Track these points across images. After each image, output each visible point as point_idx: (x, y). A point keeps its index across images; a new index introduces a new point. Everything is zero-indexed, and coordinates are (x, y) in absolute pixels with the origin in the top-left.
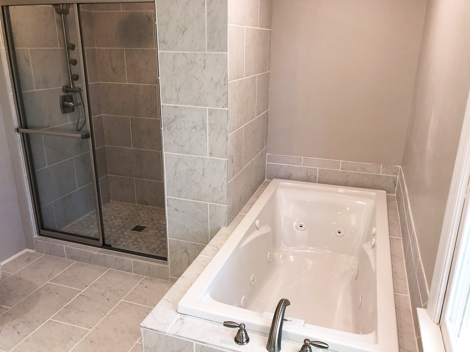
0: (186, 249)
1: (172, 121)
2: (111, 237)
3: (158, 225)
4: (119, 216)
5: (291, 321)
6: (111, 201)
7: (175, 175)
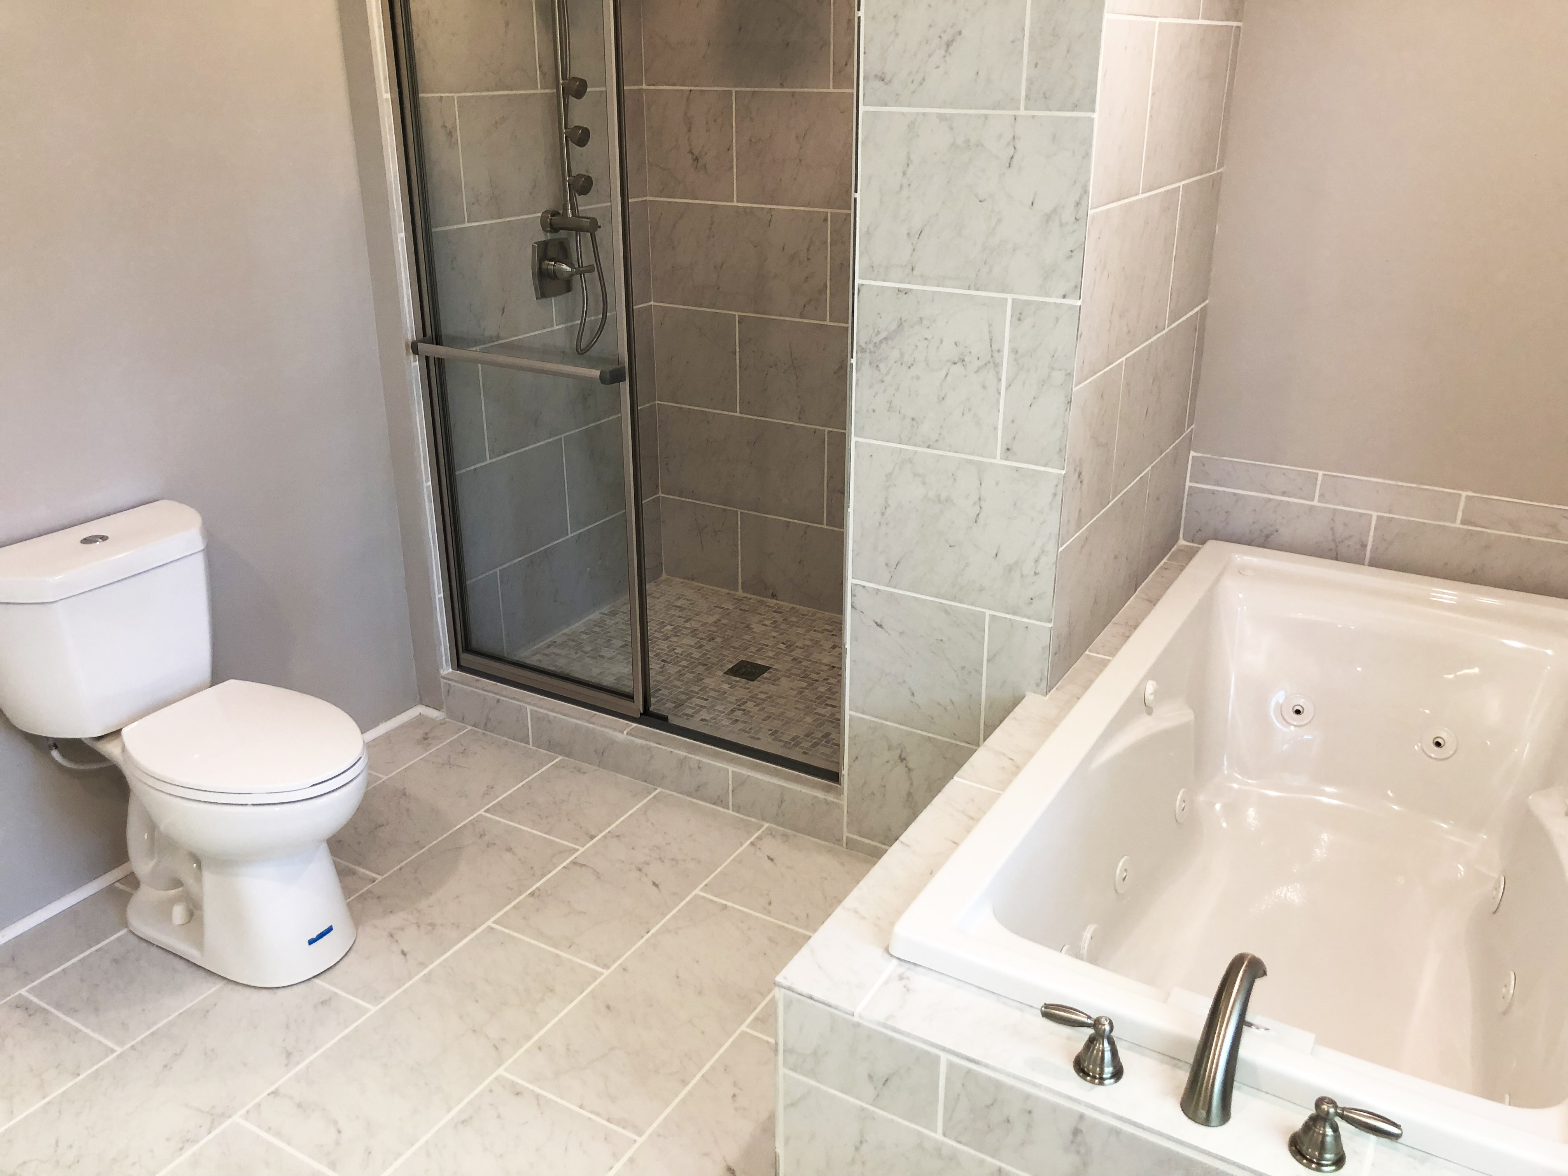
0: (902, 751)
1: (886, 339)
2: (664, 691)
3: (805, 663)
4: (688, 625)
5: (1267, 1029)
6: (664, 576)
7: (883, 514)
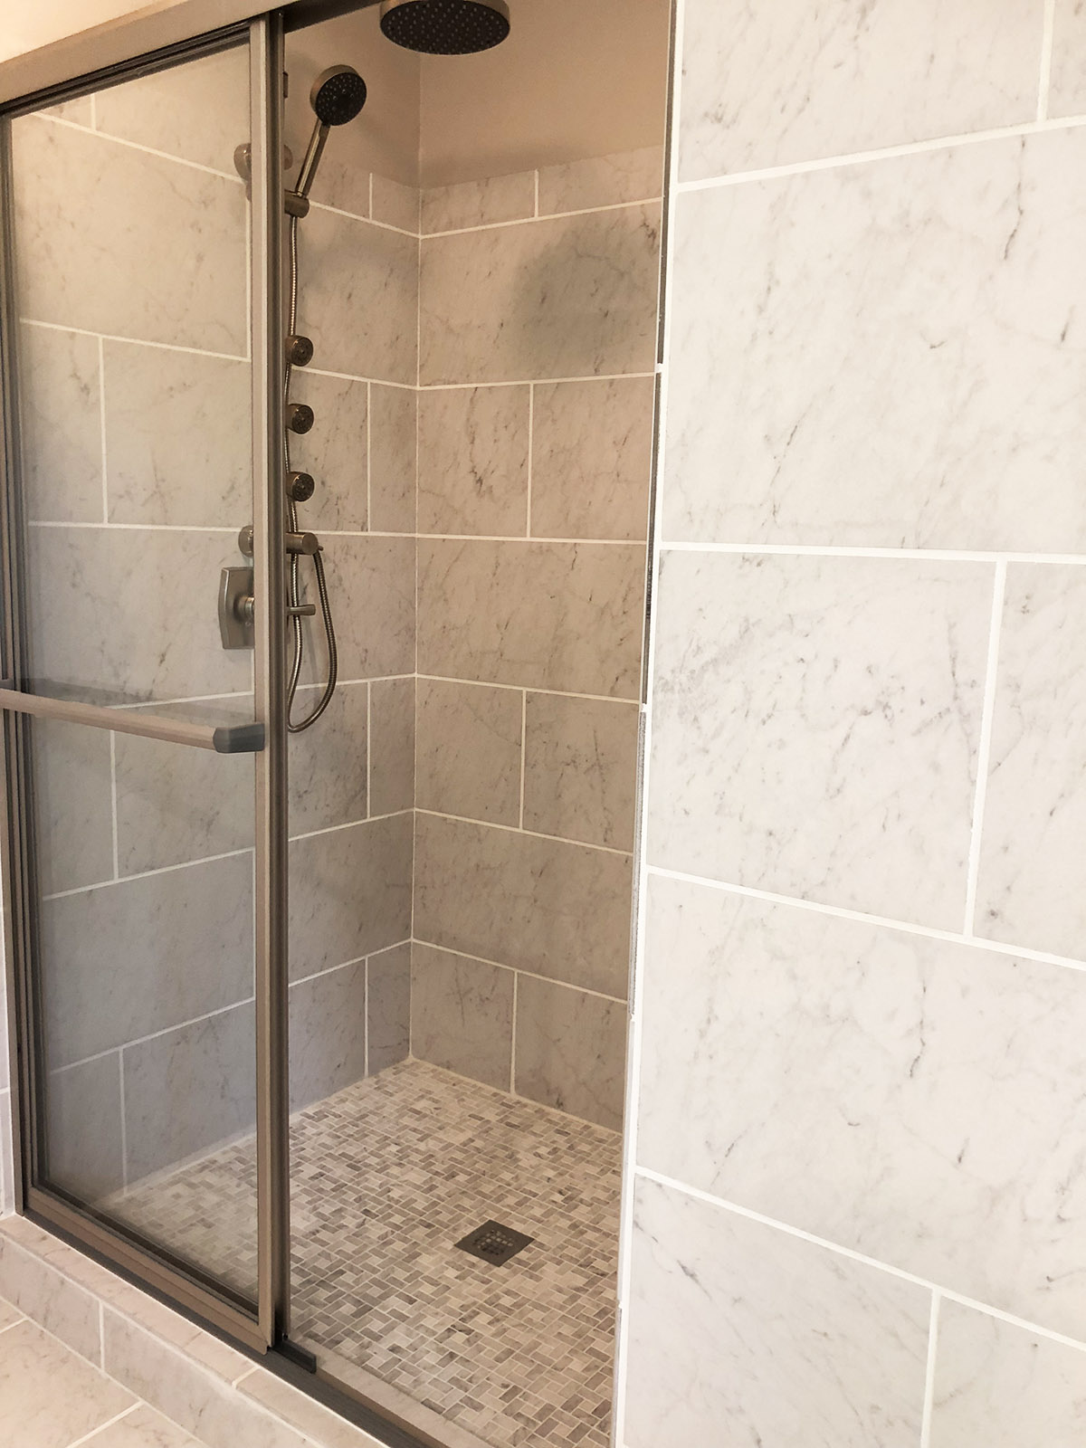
3: (591, 1235)
4: (422, 1146)
6: (411, 1058)
7: (702, 1034)
